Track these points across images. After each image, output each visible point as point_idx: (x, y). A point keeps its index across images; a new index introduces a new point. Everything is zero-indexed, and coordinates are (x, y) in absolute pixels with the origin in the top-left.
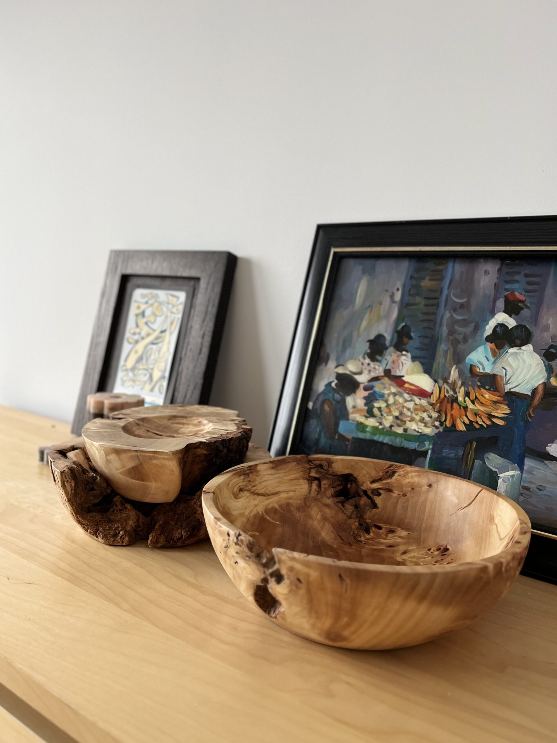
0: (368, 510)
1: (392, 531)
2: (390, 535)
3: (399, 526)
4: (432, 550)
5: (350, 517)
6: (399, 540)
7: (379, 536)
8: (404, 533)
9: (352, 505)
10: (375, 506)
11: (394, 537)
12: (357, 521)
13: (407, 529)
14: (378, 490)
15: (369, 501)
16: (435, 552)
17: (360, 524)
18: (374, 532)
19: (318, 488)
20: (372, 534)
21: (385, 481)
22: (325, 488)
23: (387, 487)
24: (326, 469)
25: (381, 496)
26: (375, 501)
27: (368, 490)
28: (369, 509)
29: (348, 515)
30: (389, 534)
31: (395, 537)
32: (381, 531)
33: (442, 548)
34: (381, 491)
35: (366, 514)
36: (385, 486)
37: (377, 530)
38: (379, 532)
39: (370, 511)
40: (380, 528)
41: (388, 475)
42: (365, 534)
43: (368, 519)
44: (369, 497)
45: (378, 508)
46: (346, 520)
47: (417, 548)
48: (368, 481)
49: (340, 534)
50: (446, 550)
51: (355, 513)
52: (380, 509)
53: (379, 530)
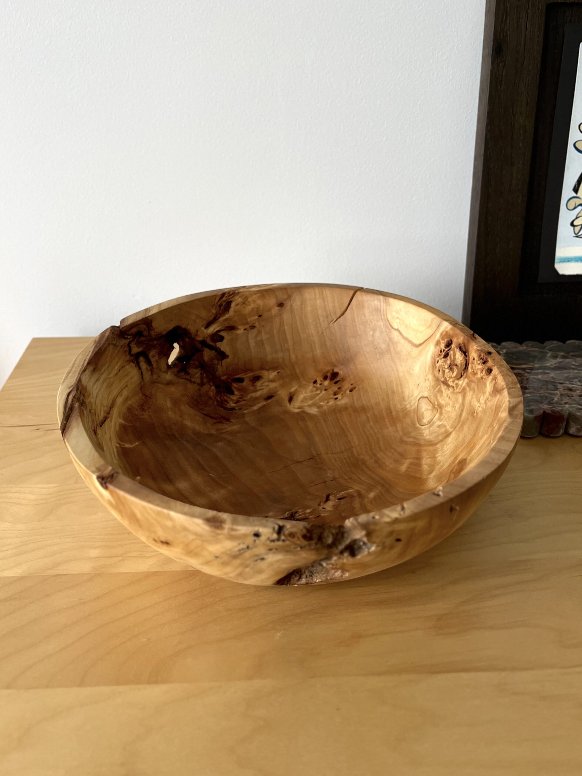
0: (217, 365)
1: (257, 378)
2: (258, 384)
3: (262, 368)
4: (319, 381)
5: (202, 384)
6: (273, 385)
7: (244, 391)
8: (273, 374)
9: (196, 367)
10: (222, 355)
11: (264, 384)
12: (211, 384)
13: (274, 368)
14: (219, 333)
15: (214, 352)
16: (323, 382)
17: (217, 387)
18: (238, 389)
19: (149, 366)
20: (236, 393)
21: (222, 319)
22: (157, 361)
23: (227, 325)
24: (147, 334)
25: (224, 340)
26: (220, 349)
27: (207, 338)
28: (218, 362)
29: (198, 382)
30: (255, 382)
31: (266, 384)
32: (245, 384)
33: (329, 375)
34: (222, 334)
35: (217, 371)
36: (225, 324)
37: (239, 384)
39: (220, 364)
40: (241, 380)
41: (222, 309)
42: (229, 395)
43: (223, 376)
44: (212, 348)
45: (228, 356)
46: (200, 390)
47: (300, 386)
48: (202, 327)
49: (205, 412)
50: (335, 375)
51: (205, 375)
52: (230, 357)
53: (242, 384)
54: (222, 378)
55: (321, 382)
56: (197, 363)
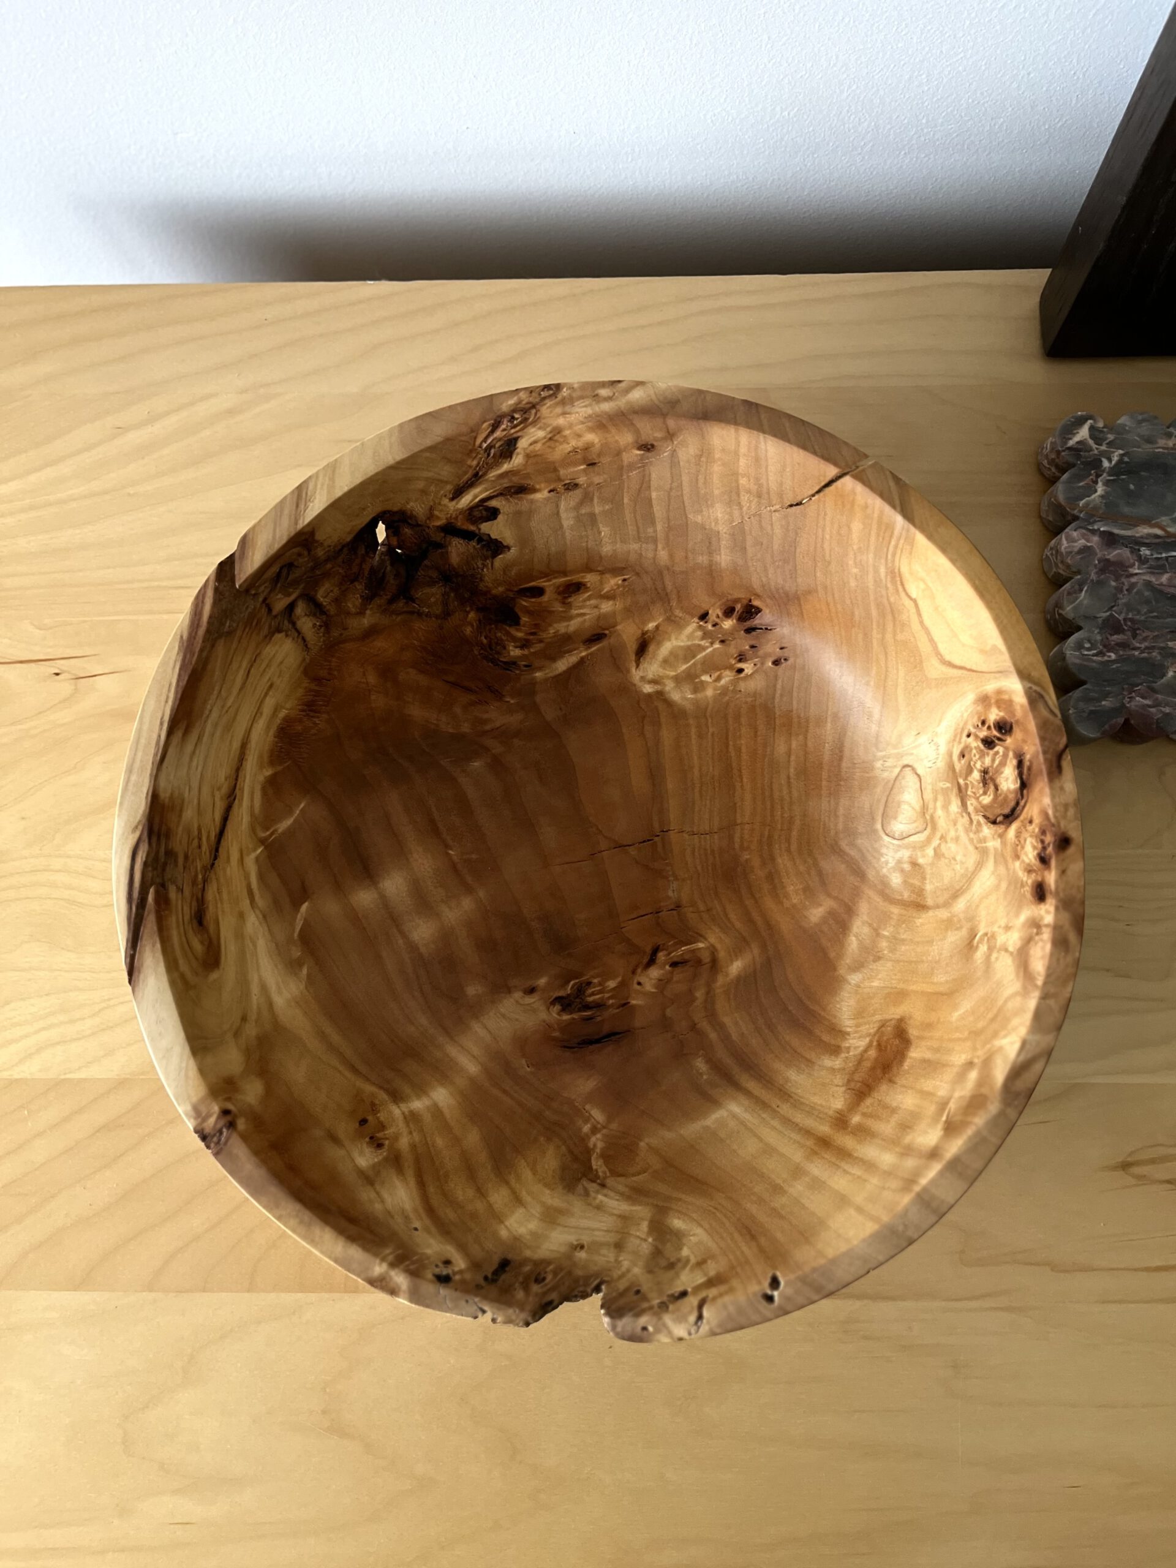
0: (483, 570)
1: (577, 587)
2: (577, 599)
3: (588, 569)
4: (712, 616)
5: (446, 614)
6: (606, 607)
7: (542, 616)
8: (612, 582)
9: (432, 583)
10: (496, 547)
11: (587, 603)
12: (468, 609)
13: (616, 571)
14: (485, 504)
15: (474, 543)
16: (722, 621)
17: (483, 613)
18: (529, 612)
20: (525, 619)
21: (493, 474)
23: (506, 486)
24: (306, 559)
25: (500, 517)
26: (489, 535)
27: (455, 517)
28: (483, 564)
29: (438, 612)
30: (569, 597)
31: (593, 603)
32: (545, 598)
33: (738, 607)
34: (493, 503)
35: (481, 580)
36: (501, 485)
37: (533, 600)
38: (540, 603)
39: (490, 565)
40: (539, 592)
41: (494, 454)
42: (509, 630)
43: (496, 588)
44: (468, 536)
45: (508, 548)
46: (441, 628)
47: (670, 620)
48: (444, 498)
49: (451, 679)
50: (750, 611)
51: (452, 595)
52: (513, 550)
53: (539, 600)
54: (494, 592)
55: (717, 620)
56: (434, 574)
